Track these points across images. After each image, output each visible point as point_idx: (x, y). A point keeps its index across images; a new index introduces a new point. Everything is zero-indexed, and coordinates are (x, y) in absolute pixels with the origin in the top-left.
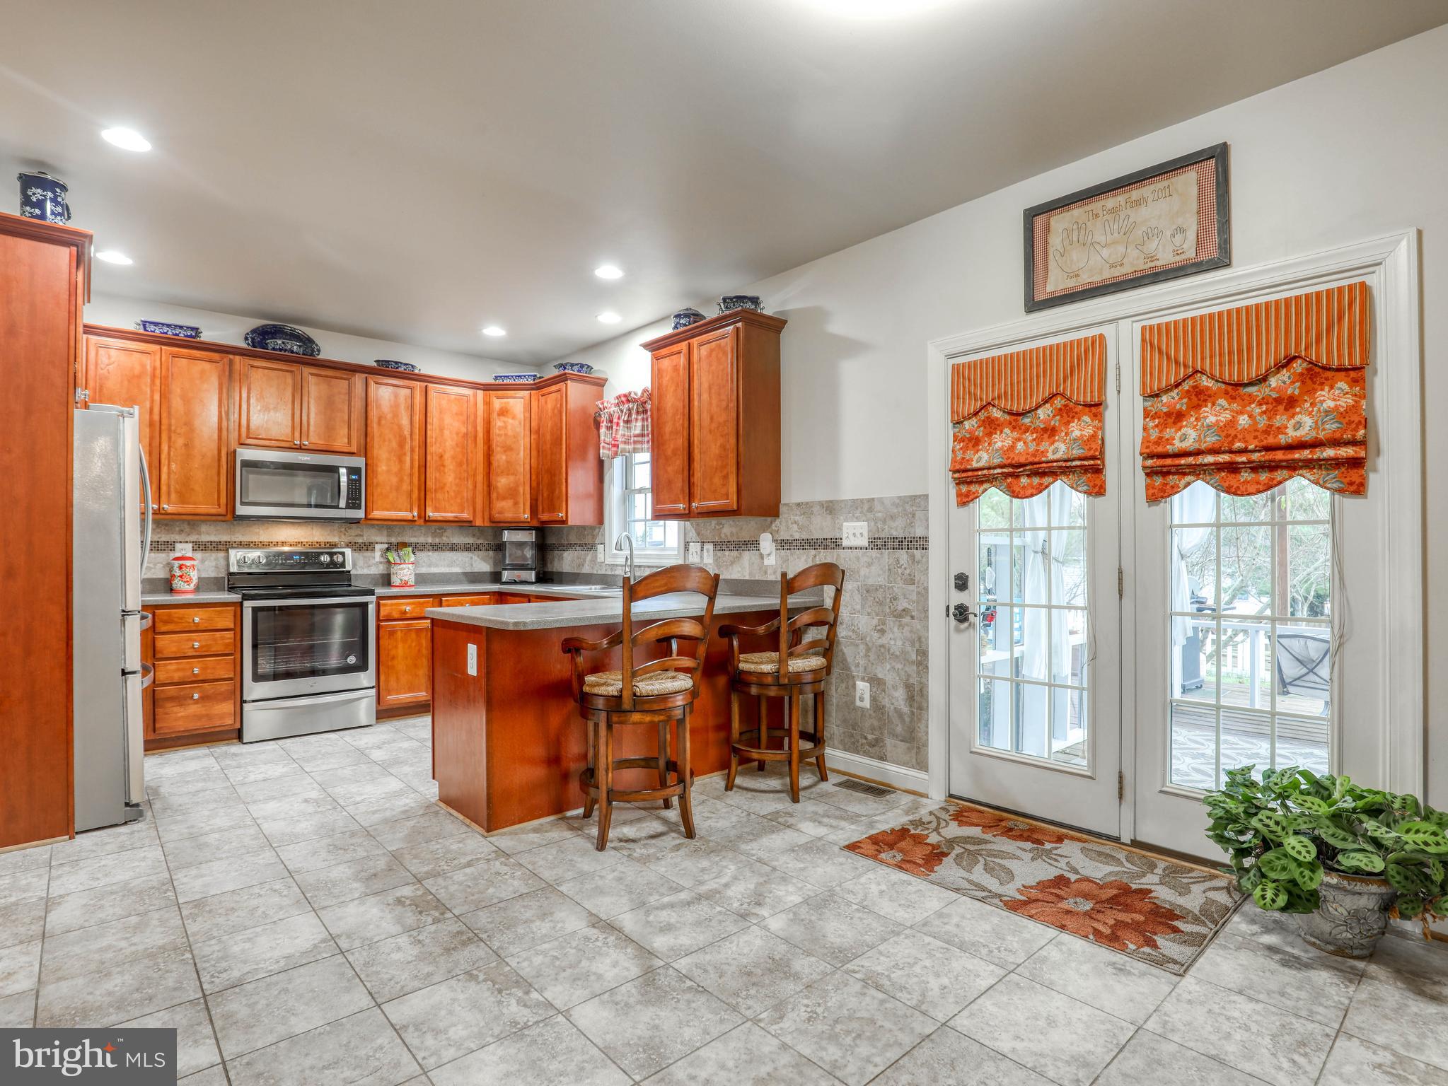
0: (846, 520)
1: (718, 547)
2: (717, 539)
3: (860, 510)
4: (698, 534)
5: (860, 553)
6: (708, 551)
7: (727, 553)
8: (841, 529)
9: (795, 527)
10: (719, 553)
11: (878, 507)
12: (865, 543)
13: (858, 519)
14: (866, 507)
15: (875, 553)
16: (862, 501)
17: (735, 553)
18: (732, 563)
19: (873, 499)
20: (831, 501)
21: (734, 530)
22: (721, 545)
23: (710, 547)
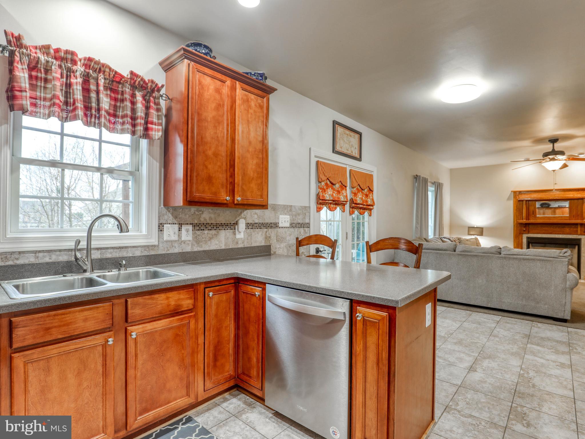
0: (281, 215)
1: (197, 228)
2: (196, 222)
3: (286, 210)
4: (176, 217)
5: (286, 229)
6: (187, 231)
7: (206, 232)
8: (278, 218)
9: (256, 216)
10: (198, 233)
11: (293, 209)
12: (288, 225)
13: (286, 214)
14: (289, 209)
15: (292, 230)
16: (287, 206)
17: (213, 232)
18: (210, 239)
19: (292, 206)
20: (274, 205)
21: (212, 216)
22: (199, 226)
23: (190, 227)
